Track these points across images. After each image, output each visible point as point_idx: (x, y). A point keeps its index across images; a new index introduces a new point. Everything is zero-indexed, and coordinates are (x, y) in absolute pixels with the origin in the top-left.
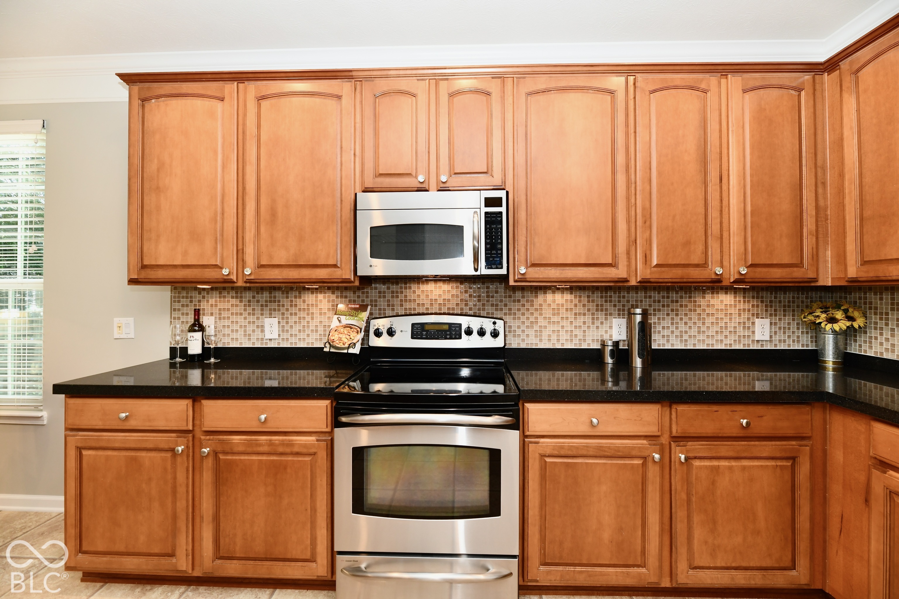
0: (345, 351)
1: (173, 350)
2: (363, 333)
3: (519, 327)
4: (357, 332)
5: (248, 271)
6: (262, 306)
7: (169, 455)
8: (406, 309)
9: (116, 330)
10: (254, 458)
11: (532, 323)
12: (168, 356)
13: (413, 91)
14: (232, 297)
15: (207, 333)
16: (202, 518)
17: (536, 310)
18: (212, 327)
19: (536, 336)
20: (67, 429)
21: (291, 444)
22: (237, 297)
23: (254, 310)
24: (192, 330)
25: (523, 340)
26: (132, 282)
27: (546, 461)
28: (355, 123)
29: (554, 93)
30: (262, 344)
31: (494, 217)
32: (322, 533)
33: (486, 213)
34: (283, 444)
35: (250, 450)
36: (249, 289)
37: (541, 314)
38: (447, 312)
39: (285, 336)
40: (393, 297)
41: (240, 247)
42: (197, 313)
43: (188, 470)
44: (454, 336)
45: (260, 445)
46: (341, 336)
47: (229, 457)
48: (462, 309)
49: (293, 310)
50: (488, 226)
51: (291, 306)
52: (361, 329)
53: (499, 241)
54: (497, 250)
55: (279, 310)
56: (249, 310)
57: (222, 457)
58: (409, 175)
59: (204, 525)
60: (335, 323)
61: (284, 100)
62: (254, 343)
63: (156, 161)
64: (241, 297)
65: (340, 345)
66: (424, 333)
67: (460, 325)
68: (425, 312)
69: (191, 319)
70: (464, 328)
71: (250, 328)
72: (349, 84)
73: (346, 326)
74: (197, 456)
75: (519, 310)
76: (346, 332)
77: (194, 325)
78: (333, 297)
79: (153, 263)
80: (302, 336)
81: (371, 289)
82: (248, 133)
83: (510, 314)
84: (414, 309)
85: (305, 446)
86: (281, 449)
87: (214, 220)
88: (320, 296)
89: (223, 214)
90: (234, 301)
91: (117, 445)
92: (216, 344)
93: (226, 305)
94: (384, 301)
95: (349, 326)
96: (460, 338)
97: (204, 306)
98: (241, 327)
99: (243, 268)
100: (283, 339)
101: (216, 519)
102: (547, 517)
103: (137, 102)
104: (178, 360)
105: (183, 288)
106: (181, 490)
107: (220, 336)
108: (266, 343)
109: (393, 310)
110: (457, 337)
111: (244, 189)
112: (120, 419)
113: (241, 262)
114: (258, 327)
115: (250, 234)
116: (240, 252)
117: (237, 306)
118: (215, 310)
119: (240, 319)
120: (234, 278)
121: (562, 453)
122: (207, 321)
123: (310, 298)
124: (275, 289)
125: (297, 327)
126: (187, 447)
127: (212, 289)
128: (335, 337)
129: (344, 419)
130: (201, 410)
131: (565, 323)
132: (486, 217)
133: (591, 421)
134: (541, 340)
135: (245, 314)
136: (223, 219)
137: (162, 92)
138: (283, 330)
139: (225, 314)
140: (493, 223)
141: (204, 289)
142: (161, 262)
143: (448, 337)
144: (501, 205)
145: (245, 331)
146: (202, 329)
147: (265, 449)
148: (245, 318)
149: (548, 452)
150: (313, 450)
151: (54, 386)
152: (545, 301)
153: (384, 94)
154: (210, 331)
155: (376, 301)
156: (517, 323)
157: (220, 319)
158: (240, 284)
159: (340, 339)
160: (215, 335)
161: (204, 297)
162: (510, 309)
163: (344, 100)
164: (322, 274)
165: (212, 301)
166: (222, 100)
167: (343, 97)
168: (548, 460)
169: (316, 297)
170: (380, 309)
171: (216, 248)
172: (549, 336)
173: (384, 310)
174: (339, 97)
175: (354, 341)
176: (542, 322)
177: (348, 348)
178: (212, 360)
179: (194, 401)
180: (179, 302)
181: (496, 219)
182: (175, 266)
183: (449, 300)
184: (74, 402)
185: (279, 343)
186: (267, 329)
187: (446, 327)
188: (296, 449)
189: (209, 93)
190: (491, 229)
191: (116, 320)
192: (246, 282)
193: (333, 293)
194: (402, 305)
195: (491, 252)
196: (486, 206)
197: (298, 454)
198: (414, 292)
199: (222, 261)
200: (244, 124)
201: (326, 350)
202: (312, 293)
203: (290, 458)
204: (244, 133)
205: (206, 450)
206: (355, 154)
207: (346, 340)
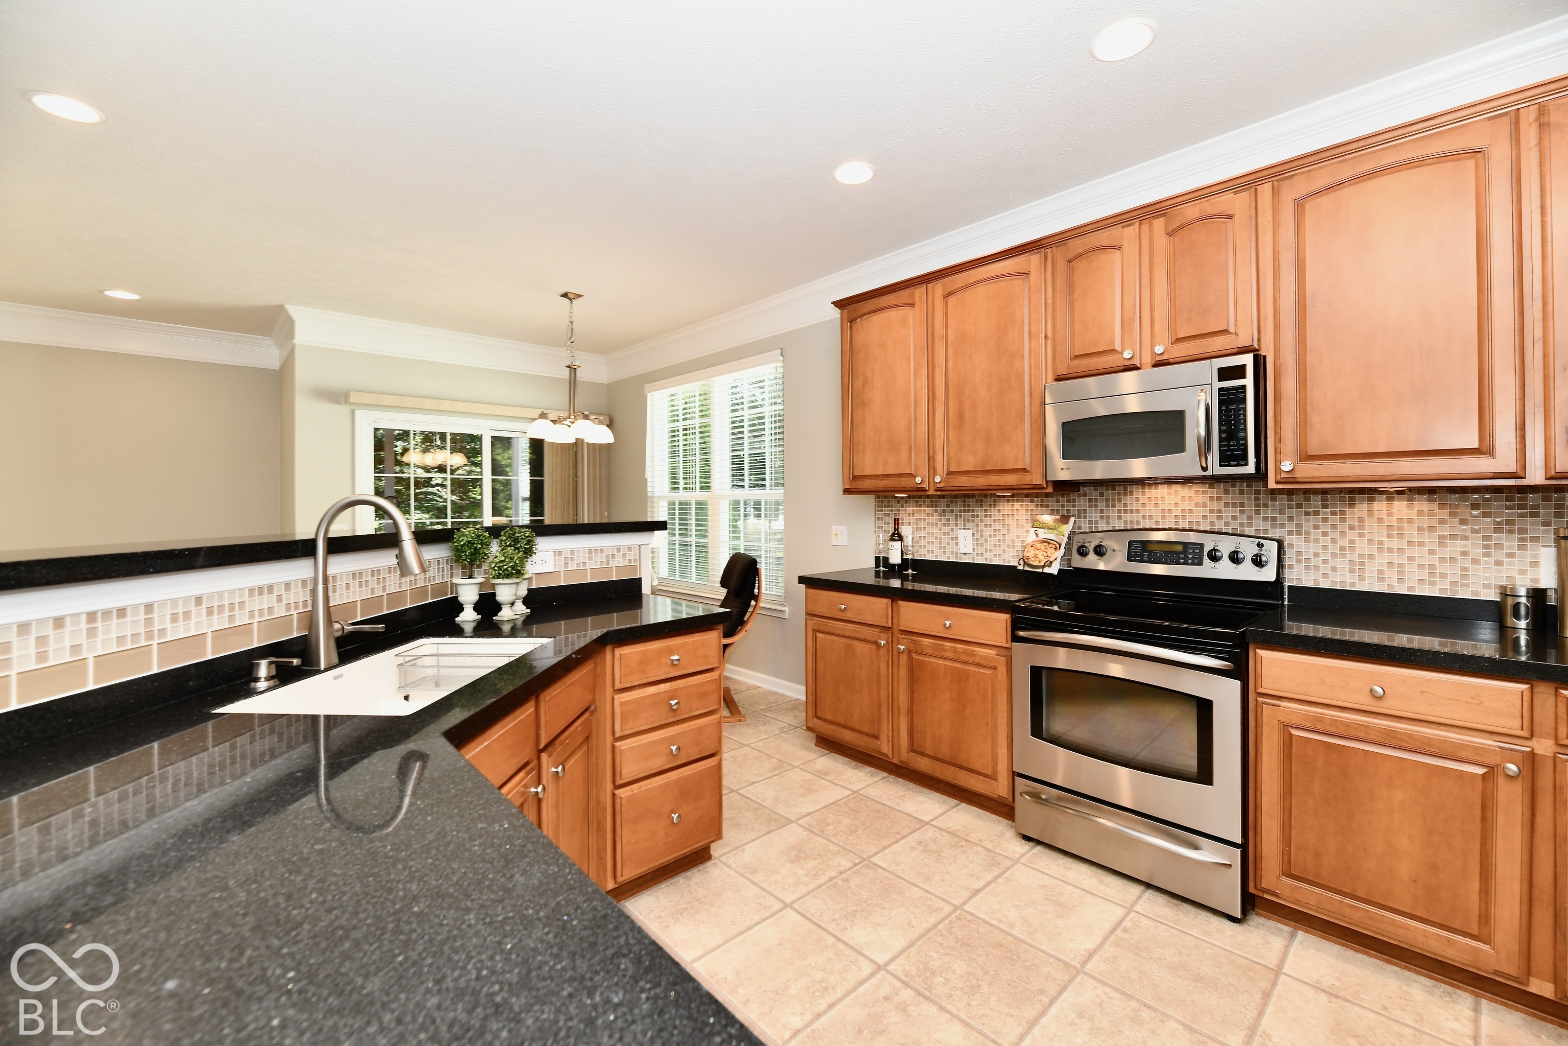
0: (1040, 570)
1: (877, 559)
2: (1062, 551)
3: (1316, 555)
4: (1056, 549)
5: (938, 479)
6: (956, 515)
7: (873, 647)
8: (1126, 522)
9: (834, 537)
10: (941, 662)
11: (1342, 548)
12: (874, 565)
13: (1116, 243)
14: (928, 506)
15: (905, 543)
16: (899, 709)
17: (1352, 528)
18: (910, 537)
19: (1352, 571)
20: (807, 614)
21: (972, 654)
22: (932, 506)
23: (948, 520)
24: (892, 539)
25: (1325, 576)
26: (846, 491)
27: (1291, 735)
28: (1046, 299)
29: (1350, 185)
30: (956, 558)
31: (1232, 394)
32: (1003, 752)
33: (1220, 390)
34: (965, 652)
35: (937, 654)
36: (943, 497)
37: (1361, 535)
38: (1187, 527)
39: (980, 550)
40: (1107, 506)
41: (931, 454)
42: (896, 521)
43: (888, 664)
44: (1190, 561)
45: (945, 650)
46: (1037, 552)
47: (920, 658)
48: (1212, 523)
49: (988, 521)
50: (1224, 408)
51: (986, 516)
52: (1060, 545)
53: (1242, 427)
54: (1238, 439)
55: (973, 521)
56: (944, 520)
57: (914, 656)
58: (1112, 352)
59: (901, 716)
60: (1031, 538)
61: (970, 293)
62: (948, 557)
63: (861, 377)
64: (936, 506)
65: (1036, 563)
66: (1146, 554)
67: (1202, 546)
68: (1154, 527)
69: (890, 528)
70: (1207, 549)
71: (945, 540)
72: (1037, 256)
73: (1043, 542)
74: (895, 652)
75: (1316, 527)
76: (1043, 548)
77: (893, 535)
78: (1032, 506)
79: (861, 474)
80: (997, 551)
81: (1079, 496)
82: (936, 335)
83: (1299, 533)
84: (1138, 522)
85: (985, 658)
86: (964, 658)
87: (909, 429)
88: (1017, 505)
89: (916, 421)
90: (929, 511)
91: (838, 632)
92: (913, 555)
93: (923, 515)
94: (1096, 512)
95: (1046, 541)
96: (1200, 563)
97: (903, 515)
98: (936, 538)
99: (934, 476)
100: (978, 554)
101: (911, 713)
102: (1293, 811)
103: (846, 324)
104: (882, 569)
105: (885, 497)
106: (884, 680)
107: (916, 548)
108: (961, 558)
109: (1108, 523)
110: (1196, 562)
111: (934, 393)
112: (840, 609)
113: (932, 470)
114: (952, 539)
115: (939, 441)
116: (931, 459)
117: (932, 515)
118: (913, 520)
119: (935, 530)
120: (926, 485)
121: (1319, 727)
122: (905, 530)
123: (1006, 508)
124: (968, 496)
125: (992, 541)
126: (888, 642)
127: (909, 497)
128: (1031, 553)
129: (1021, 633)
130: (898, 610)
131: (1416, 551)
132: (1220, 395)
133: (1371, 690)
134: (1362, 578)
135: (940, 525)
136: (916, 426)
137: (865, 310)
138: (977, 543)
139: (922, 524)
140: (1232, 402)
141: (902, 498)
142: (867, 473)
143: (1182, 561)
144: (1243, 376)
145: (940, 543)
146: (901, 539)
147: (949, 655)
148: (940, 529)
149: (1294, 722)
150: (993, 664)
151: (800, 577)
152: (1370, 513)
153: (1079, 256)
154: (908, 541)
155: (1085, 511)
156: (1313, 547)
157: (917, 529)
158: (931, 492)
159: (1036, 556)
160: (913, 546)
161: (902, 506)
162: (1299, 526)
163: (1032, 277)
164: (1010, 479)
165: (909, 510)
166: (913, 305)
167: (1032, 273)
168: (1295, 732)
169: (1013, 506)
170: (1090, 522)
171: (910, 457)
172: (1380, 572)
173: (1096, 522)
174: (1027, 274)
175: (1051, 559)
176: (1362, 546)
177: (1043, 567)
178: (910, 571)
179: (892, 602)
180: (882, 511)
181: (1237, 396)
182: (877, 476)
183: (1191, 511)
184: (813, 592)
185: (973, 559)
186: (961, 541)
187: (1179, 548)
188: (977, 660)
189: (902, 302)
190: (1228, 411)
191: (834, 528)
192: (936, 490)
193: (1032, 501)
194: (1120, 517)
195: (1229, 443)
196: (1219, 381)
197: (979, 665)
198: (1137, 499)
199: (916, 469)
200: (933, 326)
201: (1020, 568)
202: (1008, 501)
203: (972, 668)
204: (933, 335)
205: (902, 647)
206: (1046, 337)
207: (1042, 558)
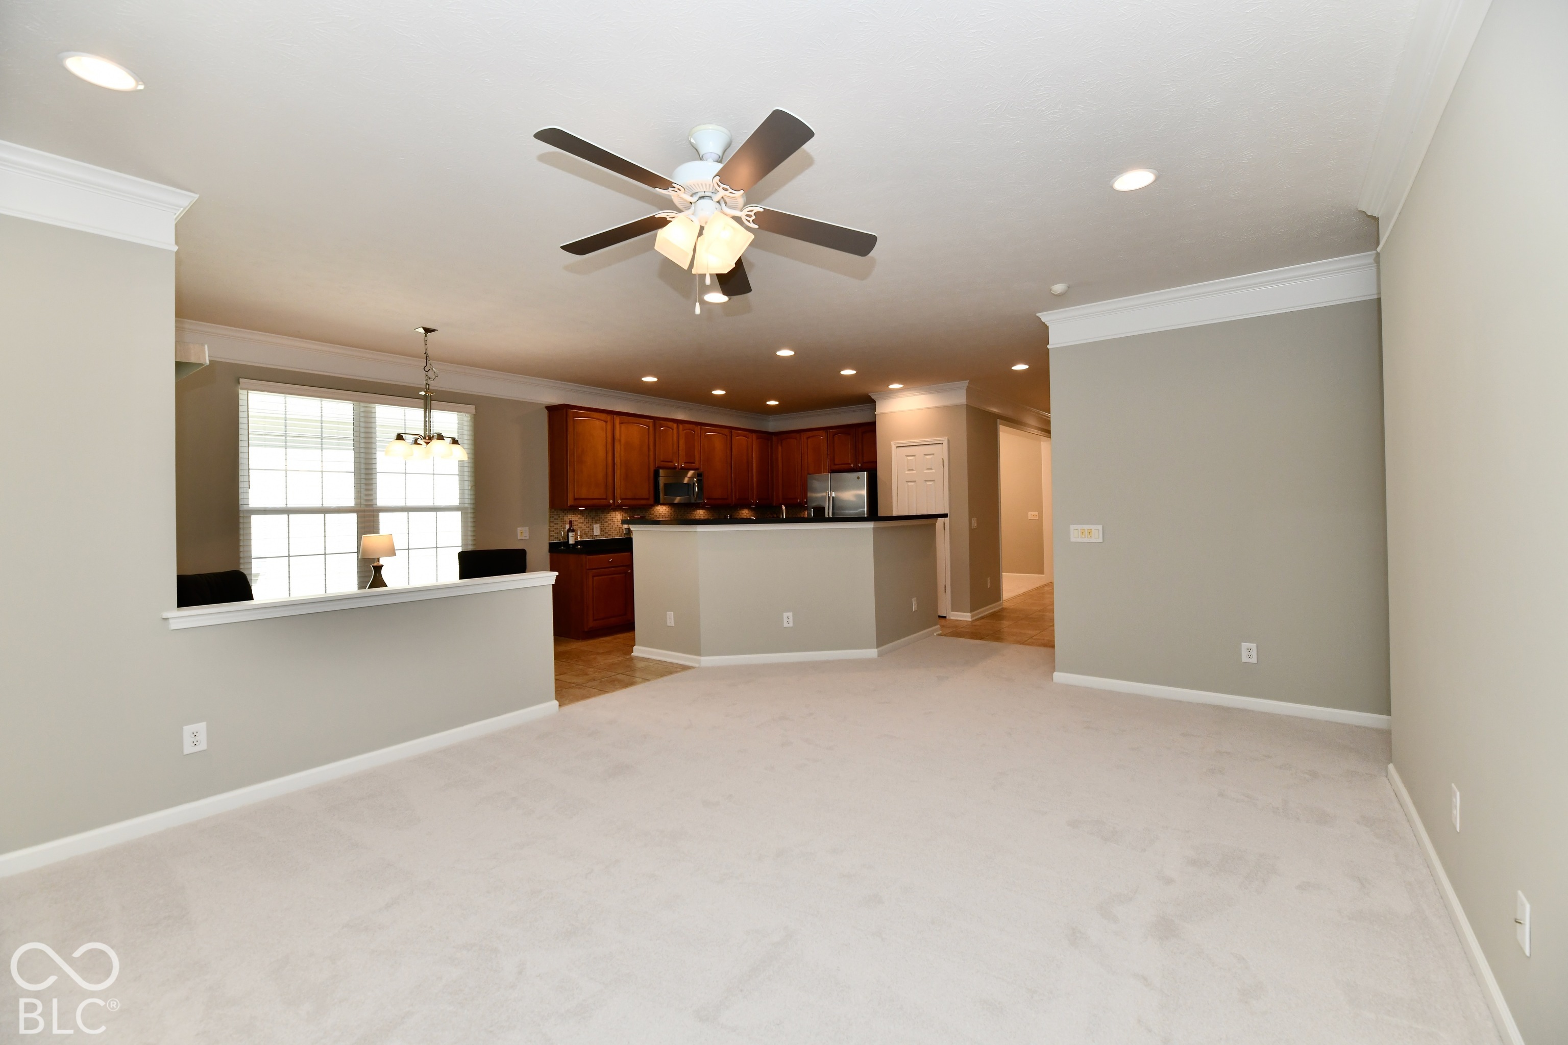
6: (592, 518)
9: (519, 534)
13: (672, 427)
49: (607, 520)
51: (604, 518)
55: (600, 520)
58: (671, 462)
61: (630, 426)
77: (570, 529)
87: (605, 478)
99: (616, 500)
100: (601, 536)
103: (571, 419)
108: (595, 538)
115: (617, 485)
124: (600, 509)
125: (607, 529)
138: (601, 530)
178: (579, 547)
180: (553, 517)
182: (588, 499)
186: (595, 530)
189: (602, 418)
191: (519, 529)
